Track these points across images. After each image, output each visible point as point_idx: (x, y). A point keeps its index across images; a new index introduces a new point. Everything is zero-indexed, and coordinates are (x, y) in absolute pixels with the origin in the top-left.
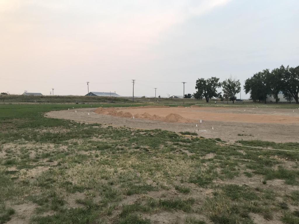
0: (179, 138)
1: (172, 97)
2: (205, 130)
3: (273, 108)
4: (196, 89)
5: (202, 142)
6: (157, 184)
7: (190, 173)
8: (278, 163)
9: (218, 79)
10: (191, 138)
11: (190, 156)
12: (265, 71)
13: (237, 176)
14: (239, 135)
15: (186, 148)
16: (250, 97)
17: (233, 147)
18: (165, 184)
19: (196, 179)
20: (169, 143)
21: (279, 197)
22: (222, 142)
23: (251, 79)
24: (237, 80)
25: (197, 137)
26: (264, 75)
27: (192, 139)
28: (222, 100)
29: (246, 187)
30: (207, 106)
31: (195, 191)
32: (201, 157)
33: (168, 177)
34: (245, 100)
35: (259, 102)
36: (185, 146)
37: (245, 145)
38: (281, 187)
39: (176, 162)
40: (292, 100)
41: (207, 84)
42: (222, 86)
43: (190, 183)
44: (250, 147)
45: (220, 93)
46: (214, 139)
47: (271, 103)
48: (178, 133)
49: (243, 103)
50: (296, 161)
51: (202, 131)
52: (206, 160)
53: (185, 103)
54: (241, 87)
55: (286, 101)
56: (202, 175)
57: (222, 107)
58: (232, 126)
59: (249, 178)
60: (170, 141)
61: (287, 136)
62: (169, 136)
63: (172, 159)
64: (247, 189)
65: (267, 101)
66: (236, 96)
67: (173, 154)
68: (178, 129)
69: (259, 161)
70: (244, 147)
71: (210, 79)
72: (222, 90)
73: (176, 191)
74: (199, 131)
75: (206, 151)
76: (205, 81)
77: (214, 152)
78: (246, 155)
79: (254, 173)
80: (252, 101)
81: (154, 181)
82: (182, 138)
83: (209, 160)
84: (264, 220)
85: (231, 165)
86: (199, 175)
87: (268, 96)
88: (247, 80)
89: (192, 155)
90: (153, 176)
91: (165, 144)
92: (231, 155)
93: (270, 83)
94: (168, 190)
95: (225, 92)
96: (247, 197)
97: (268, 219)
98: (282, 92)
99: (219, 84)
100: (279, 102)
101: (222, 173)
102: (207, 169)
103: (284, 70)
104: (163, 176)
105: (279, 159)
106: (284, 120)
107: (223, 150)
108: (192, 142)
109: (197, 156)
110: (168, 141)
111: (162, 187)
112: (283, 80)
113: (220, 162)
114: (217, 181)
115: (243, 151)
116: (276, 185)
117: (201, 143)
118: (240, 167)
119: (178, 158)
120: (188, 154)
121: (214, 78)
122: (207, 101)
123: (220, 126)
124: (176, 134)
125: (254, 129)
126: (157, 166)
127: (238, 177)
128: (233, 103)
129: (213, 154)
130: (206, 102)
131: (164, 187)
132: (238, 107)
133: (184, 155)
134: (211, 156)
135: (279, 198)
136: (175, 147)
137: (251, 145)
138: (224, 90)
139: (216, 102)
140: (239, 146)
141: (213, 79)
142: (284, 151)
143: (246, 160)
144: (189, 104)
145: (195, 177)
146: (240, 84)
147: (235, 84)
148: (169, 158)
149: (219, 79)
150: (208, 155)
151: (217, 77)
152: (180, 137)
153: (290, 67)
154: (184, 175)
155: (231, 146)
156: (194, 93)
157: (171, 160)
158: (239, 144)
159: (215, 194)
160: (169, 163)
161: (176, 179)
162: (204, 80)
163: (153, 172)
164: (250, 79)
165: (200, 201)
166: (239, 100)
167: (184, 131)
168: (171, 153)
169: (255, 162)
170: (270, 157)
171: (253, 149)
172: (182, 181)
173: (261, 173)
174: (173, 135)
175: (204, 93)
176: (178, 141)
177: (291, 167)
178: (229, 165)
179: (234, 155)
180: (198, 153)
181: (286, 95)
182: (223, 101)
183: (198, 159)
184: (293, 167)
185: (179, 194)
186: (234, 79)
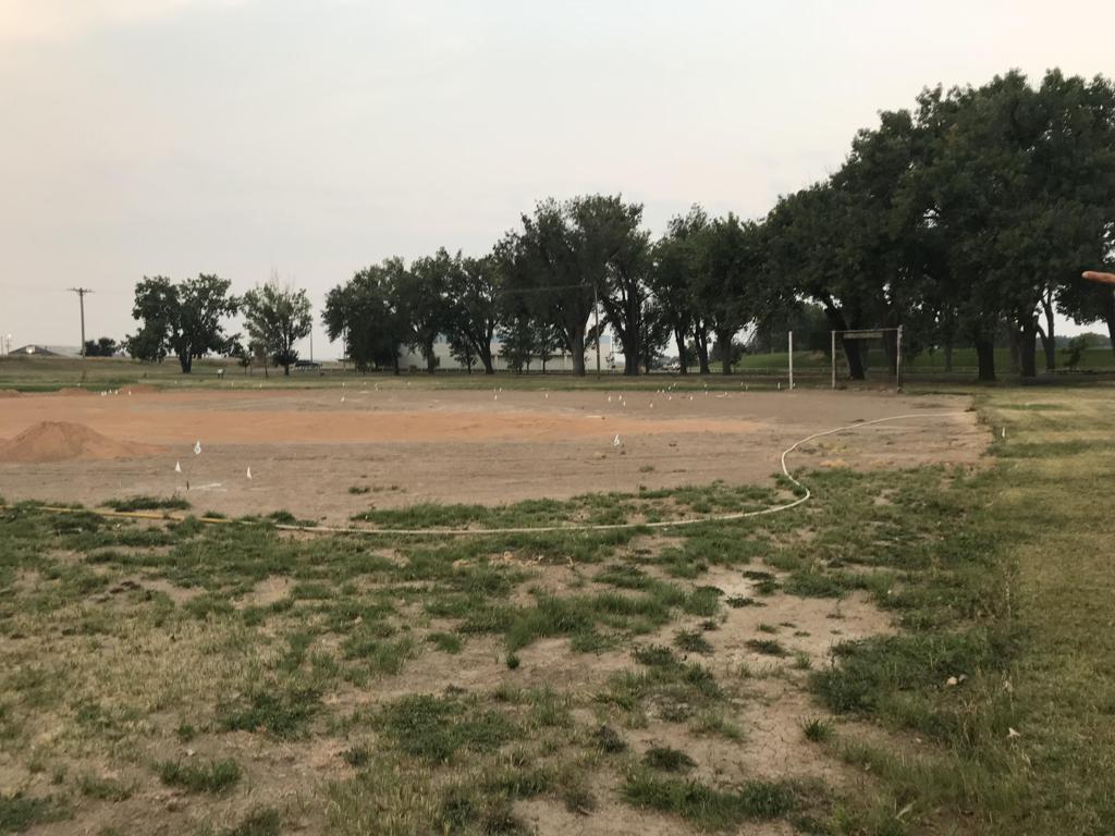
0: (110, 529)
1: (22, 351)
2: (215, 485)
3: (428, 389)
4: (137, 318)
5: (220, 535)
6: (59, 780)
7: (213, 682)
8: (521, 578)
9: (225, 285)
10: (166, 522)
11: (187, 607)
12: (391, 265)
13: (409, 658)
14: (354, 491)
15: (153, 570)
16: (346, 353)
17: (347, 539)
18: (106, 773)
19: (246, 706)
20: (66, 558)
21: (580, 708)
22: (300, 523)
23: (346, 290)
24: (298, 292)
25: (193, 517)
26: (388, 279)
27: (171, 527)
28: (245, 362)
29: (461, 696)
30: (189, 387)
31: (262, 769)
32: (234, 603)
33: (108, 725)
34: (328, 363)
35: (376, 371)
36: (149, 563)
37: (389, 527)
38: (568, 667)
39: (125, 641)
40: (474, 363)
41: (182, 301)
42: (242, 309)
43: (225, 731)
44: (411, 532)
45: (237, 337)
46: (264, 515)
47: (414, 371)
48: (98, 507)
49: (322, 374)
50: (568, 562)
51: (204, 487)
52: (261, 609)
53: (91, 374)
54: (313, 316)
55: (458, 365)
56: (270, 684)
57: (250, 388)
58: (312, 459)
59: (454, 657)
60: (69, 548)
61: (506, 481)
62: (56, 527)
63: (98, 630)
64: (466, 705)
65: (400, 366)
66: (293, 348)
67: (100, 608)
68: (92, 488)
69: (459, 581)
70: (389, 535)
71: (194, 283)
72: (244, 325)
73: (169, 792)
74: (191, 488)
75: (248, 574)
76: (174, 287)
77: (282, 571)
78: (408, 567)
79: (462, 630)
80: (352, 366)
81: (35, 769)
82: (126, 528)
83: (277, 608)
84: (570, 817)
85: (372, 613)
86: (258, 686)
87: (404, 349)
88: (333, 291)
89: (196, 599)
90: (19, 741)
91: (45, 565)
92: (354, 571)
93: (408, 304)
94: (126, 796)
95: (253, 333)
96: (481, 739)
97: (582, 809)
98: (444, 338)
99: (230, 304)
100: (439, 370)
101: (349, 658)
102: (281, 650)
103: (449, 264)
104: (77, 730)
105: (520, 563)
106: (476, 426)
107: (317, 559)
108: (176, 538)
109: (218, 598)
110: (57, 548)
111: (87, 791)
112: (447, 298)
113: (324, 609)
114: (338, 695)
115: (392, 551)
116: (549, 663)
117: (216, 538)
118: (406, 617)
119: (129, 623)
120: (172, 598)
121: (209, 279)
122: (186, 368)
123: (270, 464)
124: (89, 514)
125: (396, 463)
126: (33, 685)
127: (413, 662)
128: (287, 373)
129: (280, 580)
130: (181, 370)
131: (101, 788)
132: (308, 388)
133: (153, 602)
134: (274, 590)
135: (580, 711)
136: (101, 570)
137: (412, 525)
138: (249, 326)
139: (220, 371)
140: (369, 534)
141: (207, 282)
142: (522, 534)
143: (418, 585)
144: (112, 381)
145: (243, 699)
146: (307, 306)
147: (289, 305)
148: (81, 633)
149: (230, 283)
150: (261, 586)
151: (222, 277)
152: (114, 522)
153: (465, 256)
154: (185, 698)
155: (340, 539)
156: (127, 336)
157: (99, 637)
158: (367, 527)
159: (357, 758)
160: (93, 655)
161: (153, 731)
162: (171, 285)
163: (17, 716)
164: (342, 289)
165: (305, 811)
166: (305, 363)
167: (125, 494)
168: (88, 604)
169: (448, 587)
170: (489, 560)
171: (425, 538)
172: (186, 734)
173: (488, 628)
174: (73, 520)
175: (170, 334)
176: (107, 543)
177: (564, 585)
178: (362, 616)
179: (364, 571)
180: (219, 587)
181: (457, 346)
182: (249, 368)
183: (229, 610)
184: (571, 586)
185: (189, 804)
186: (286, 286)
